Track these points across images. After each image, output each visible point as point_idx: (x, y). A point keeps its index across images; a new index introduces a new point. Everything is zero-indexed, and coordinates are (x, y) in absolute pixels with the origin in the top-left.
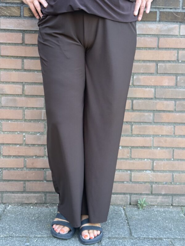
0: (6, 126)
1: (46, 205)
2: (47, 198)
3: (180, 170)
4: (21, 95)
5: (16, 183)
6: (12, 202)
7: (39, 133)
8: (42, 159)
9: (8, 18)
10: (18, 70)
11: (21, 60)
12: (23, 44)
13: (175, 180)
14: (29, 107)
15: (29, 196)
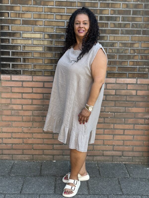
0: (14, 124)
1: (33, 160)
2: (34, 157)
3: (97, 144)
4: (21, 110)
5: (19, 150)
6: (17, 159)
7: (30, 127)
8: (31, 139)
9: (15, 75)
10: (20, 98)
11: (21, 94)
12: (22, 87)
13: (94, 149)
14: (25, 115)
15: (25, 156)
